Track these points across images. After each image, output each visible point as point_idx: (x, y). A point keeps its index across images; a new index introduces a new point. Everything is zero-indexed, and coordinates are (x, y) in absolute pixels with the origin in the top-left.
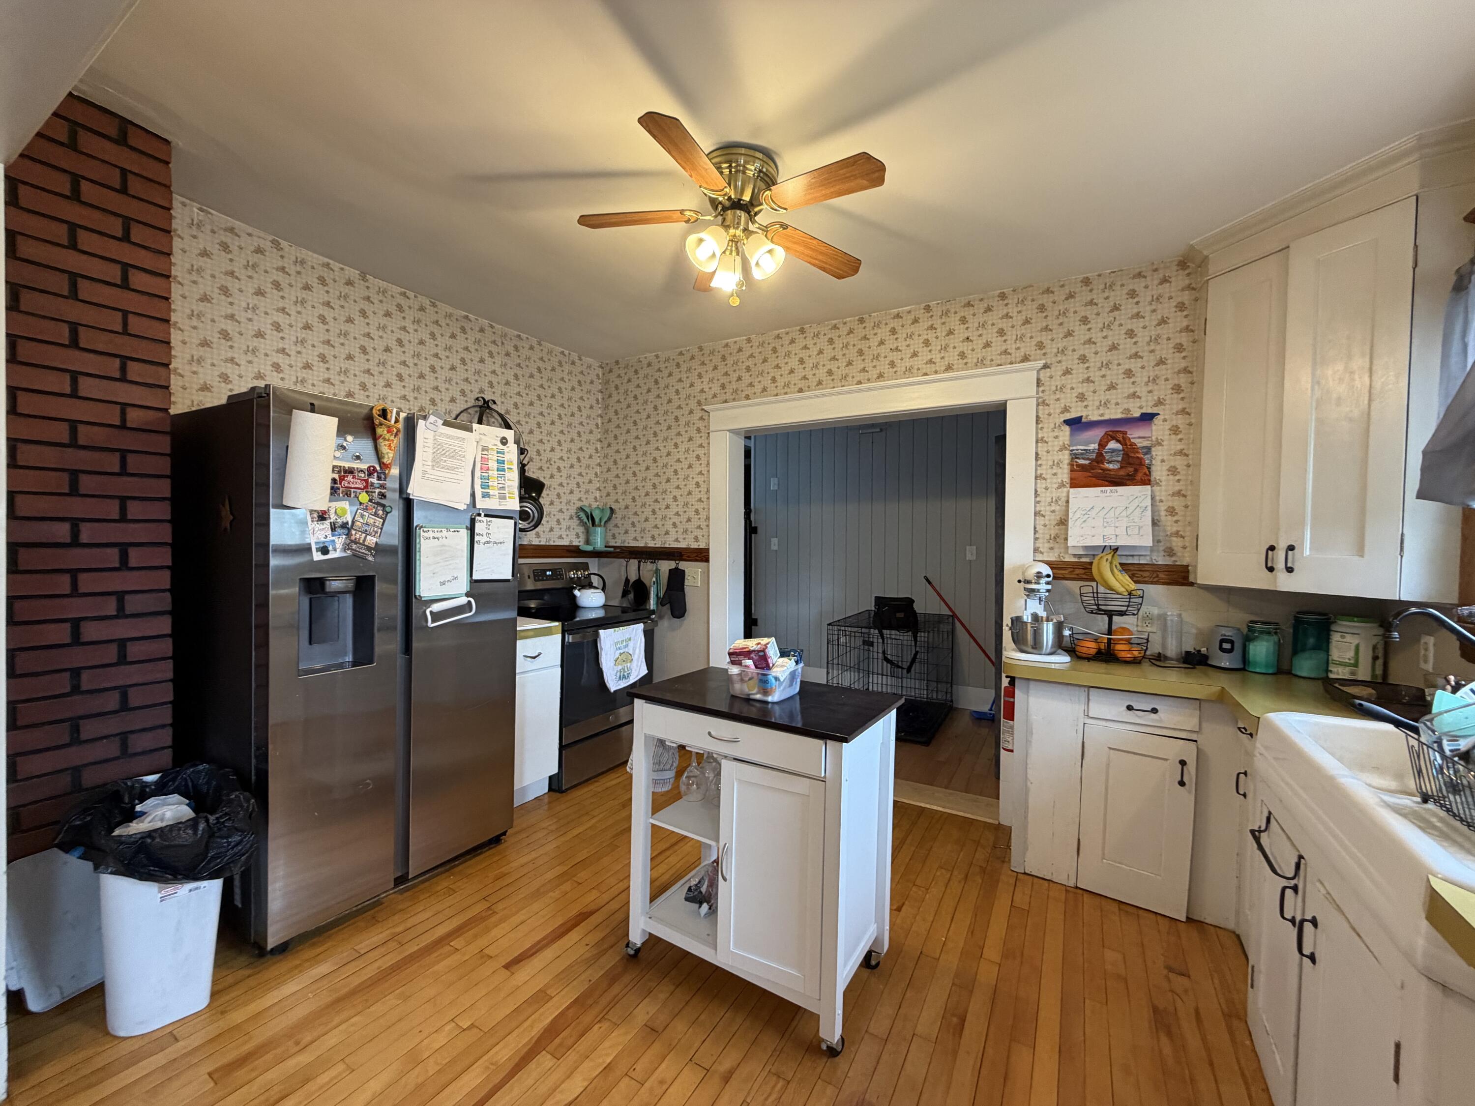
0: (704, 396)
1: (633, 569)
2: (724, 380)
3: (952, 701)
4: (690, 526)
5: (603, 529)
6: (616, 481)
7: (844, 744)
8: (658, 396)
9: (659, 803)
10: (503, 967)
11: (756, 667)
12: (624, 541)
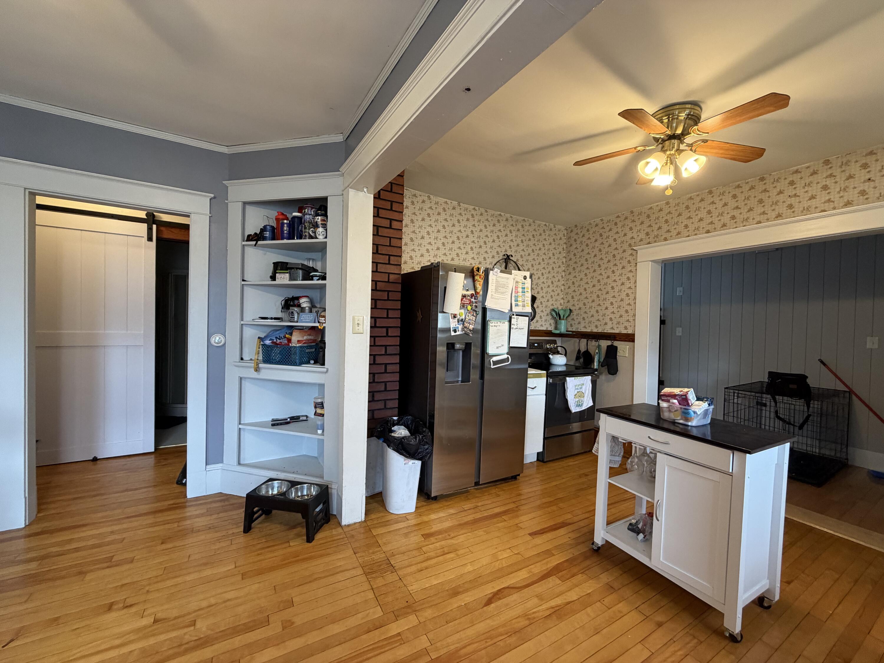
0: (633, 241)
1: (583, 345)
2: (649, 230)
3: (847, 459)
4: (621, 320)
5: (566, 321)
6: (574, 294)
7: (748, 455)
8: (602, 243)
9: (613, 472)
10: (529, 534)
11: (680, 404)
12: (578, 328)
